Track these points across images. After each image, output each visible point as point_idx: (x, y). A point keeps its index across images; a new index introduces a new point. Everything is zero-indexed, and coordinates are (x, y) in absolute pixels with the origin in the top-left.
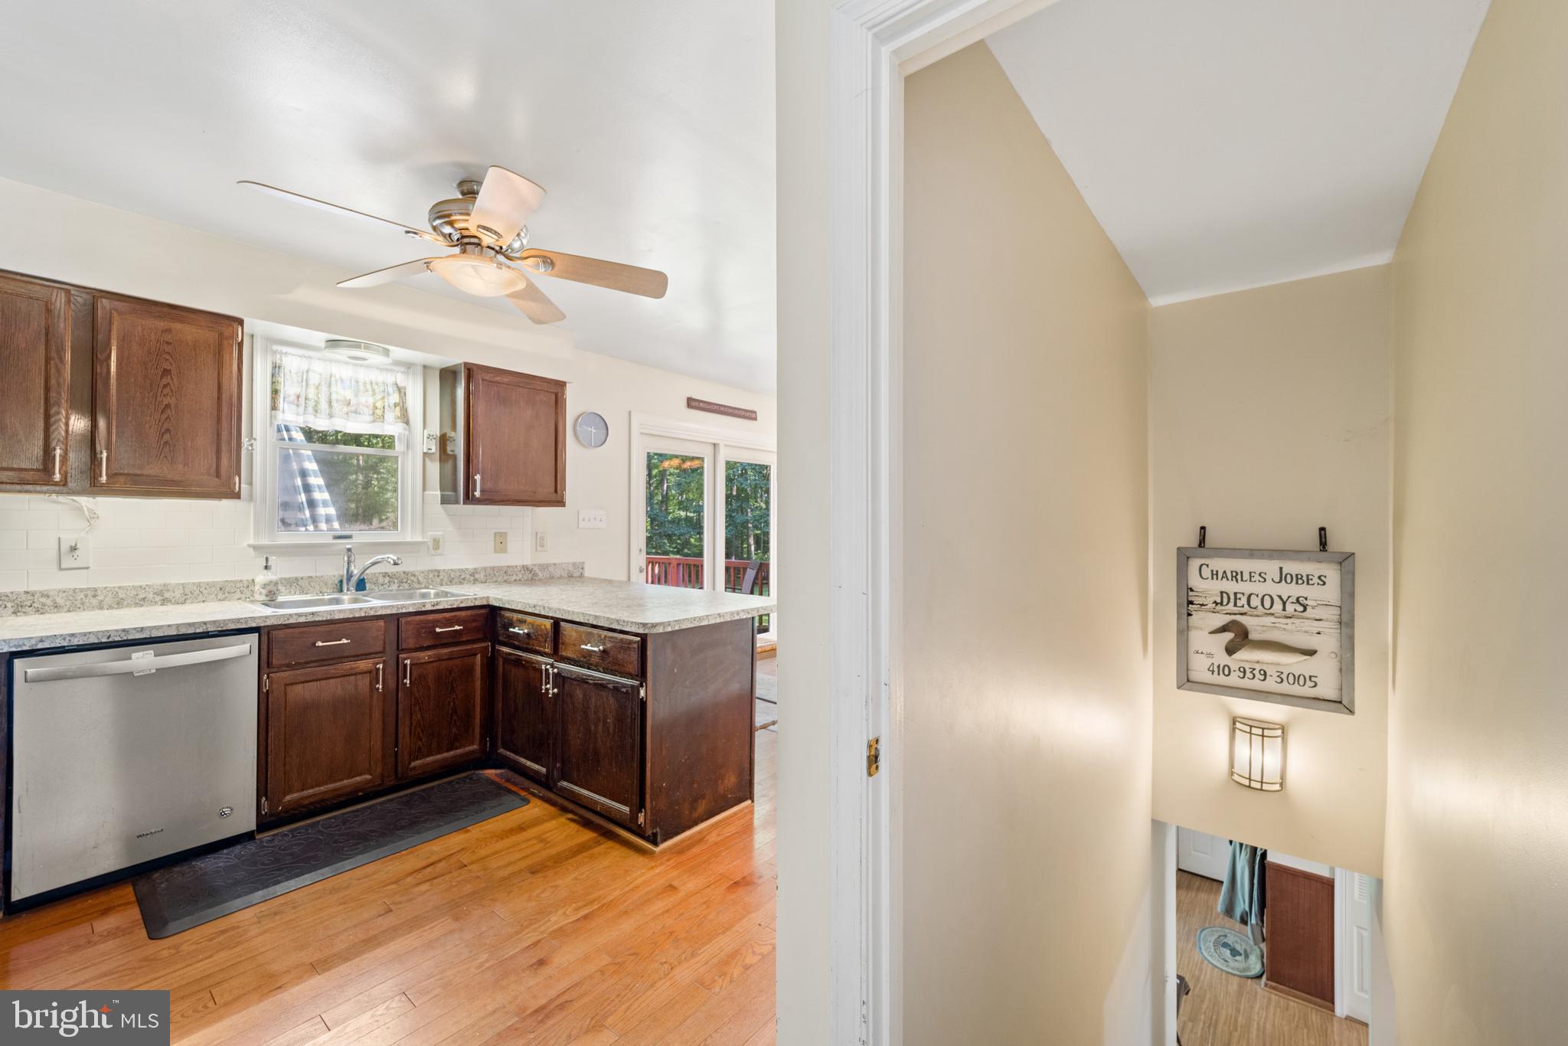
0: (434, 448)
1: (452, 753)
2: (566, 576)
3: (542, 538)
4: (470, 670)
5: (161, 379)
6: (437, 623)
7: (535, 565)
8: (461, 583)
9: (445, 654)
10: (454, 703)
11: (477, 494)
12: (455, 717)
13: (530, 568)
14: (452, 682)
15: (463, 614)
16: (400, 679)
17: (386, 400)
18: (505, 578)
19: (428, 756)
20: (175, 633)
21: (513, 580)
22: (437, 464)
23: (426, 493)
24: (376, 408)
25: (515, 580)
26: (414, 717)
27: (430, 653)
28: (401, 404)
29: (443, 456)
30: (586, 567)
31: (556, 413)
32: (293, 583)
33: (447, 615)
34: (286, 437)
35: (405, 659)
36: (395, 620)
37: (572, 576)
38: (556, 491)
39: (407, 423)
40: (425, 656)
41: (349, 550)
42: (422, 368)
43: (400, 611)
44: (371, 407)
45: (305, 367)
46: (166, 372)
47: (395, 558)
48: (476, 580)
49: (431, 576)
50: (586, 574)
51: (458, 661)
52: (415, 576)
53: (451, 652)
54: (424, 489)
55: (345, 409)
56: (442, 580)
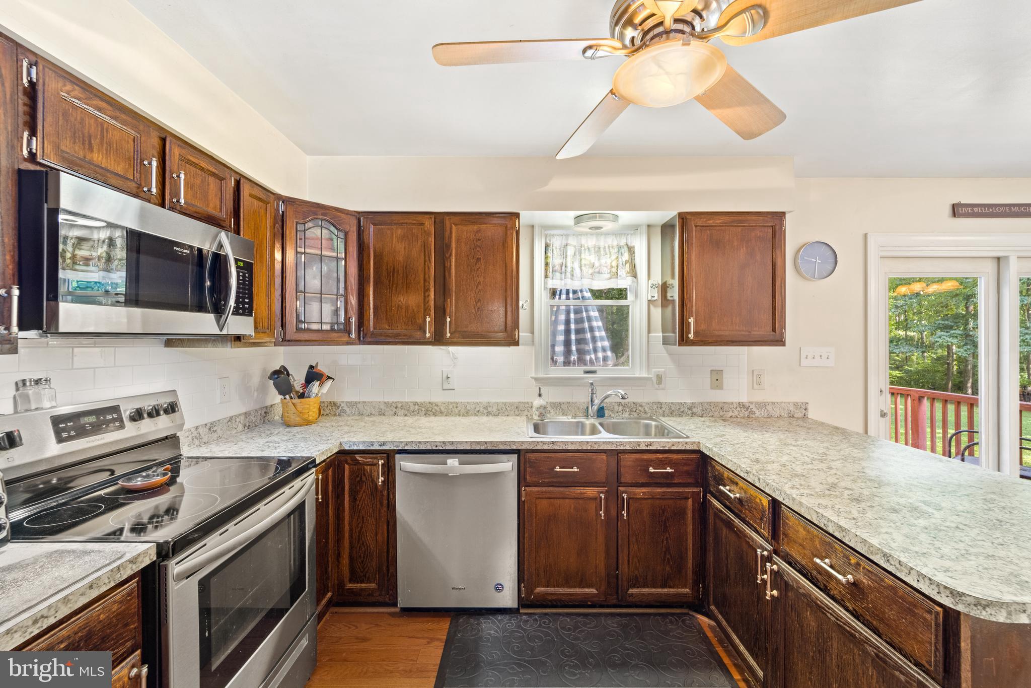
0: (656, 294)
1: (666, 590)
2: (786, 415)
3: (759, 376)
4: (682, 513)
5: (476, 264)
6: (649, 463)
7: (752, 403)
8: (680, 416)
9: (659, 493)
10: (667, 542)
11: (691, 336)
12: (668, 556)
13: (747, 405)
14: (665, 521)
15: (675, 457)
16: (619, 511)
17: (620, 260)
18: (721, 414)
19: (644, 587)
20: (469, 448)
21: (729, 416)
22: (659, 310)
23: (650, 335)
24: (612, 267)
25: (731, 417)
26: (631, 547)
27: (644, 490)
28: (630, 261)
29: (664, 301)
30: (810, 407)
31: (774, 247)
32: (559, 407)
33: (660, 456)
34: (580, 296)
35: (624, 492)
36: (616, 454)
37: (793, 417)
38: (774, 330)
39: (635, 276)
40: (640, 492)
41: (592, 384)
42: (647, 227)
43: (619, 448)
44: (609, 267)
45: (564, 243)
46: (478, 259)
47: (623, 393)
48: (693, 414)
49: (655, 407)
50: (811, 415)
51: (671, 502)
52: (641, 406)
53: (664, 492)
54: (649, 332)
55: (591, 271)
56: (664, 411)
